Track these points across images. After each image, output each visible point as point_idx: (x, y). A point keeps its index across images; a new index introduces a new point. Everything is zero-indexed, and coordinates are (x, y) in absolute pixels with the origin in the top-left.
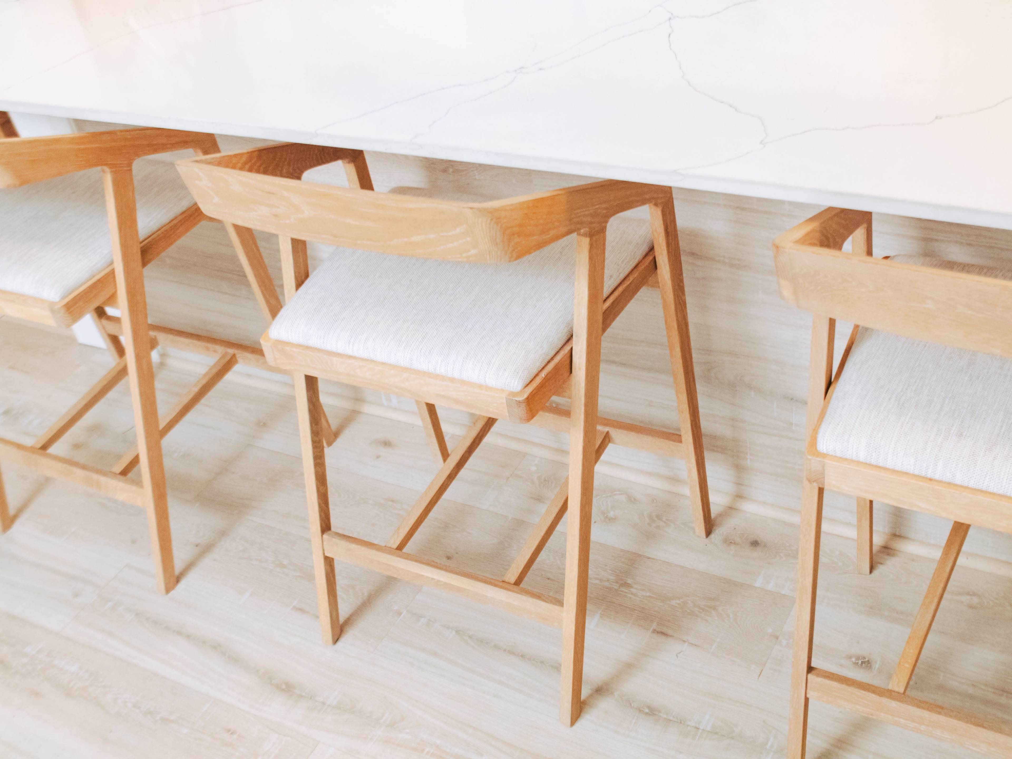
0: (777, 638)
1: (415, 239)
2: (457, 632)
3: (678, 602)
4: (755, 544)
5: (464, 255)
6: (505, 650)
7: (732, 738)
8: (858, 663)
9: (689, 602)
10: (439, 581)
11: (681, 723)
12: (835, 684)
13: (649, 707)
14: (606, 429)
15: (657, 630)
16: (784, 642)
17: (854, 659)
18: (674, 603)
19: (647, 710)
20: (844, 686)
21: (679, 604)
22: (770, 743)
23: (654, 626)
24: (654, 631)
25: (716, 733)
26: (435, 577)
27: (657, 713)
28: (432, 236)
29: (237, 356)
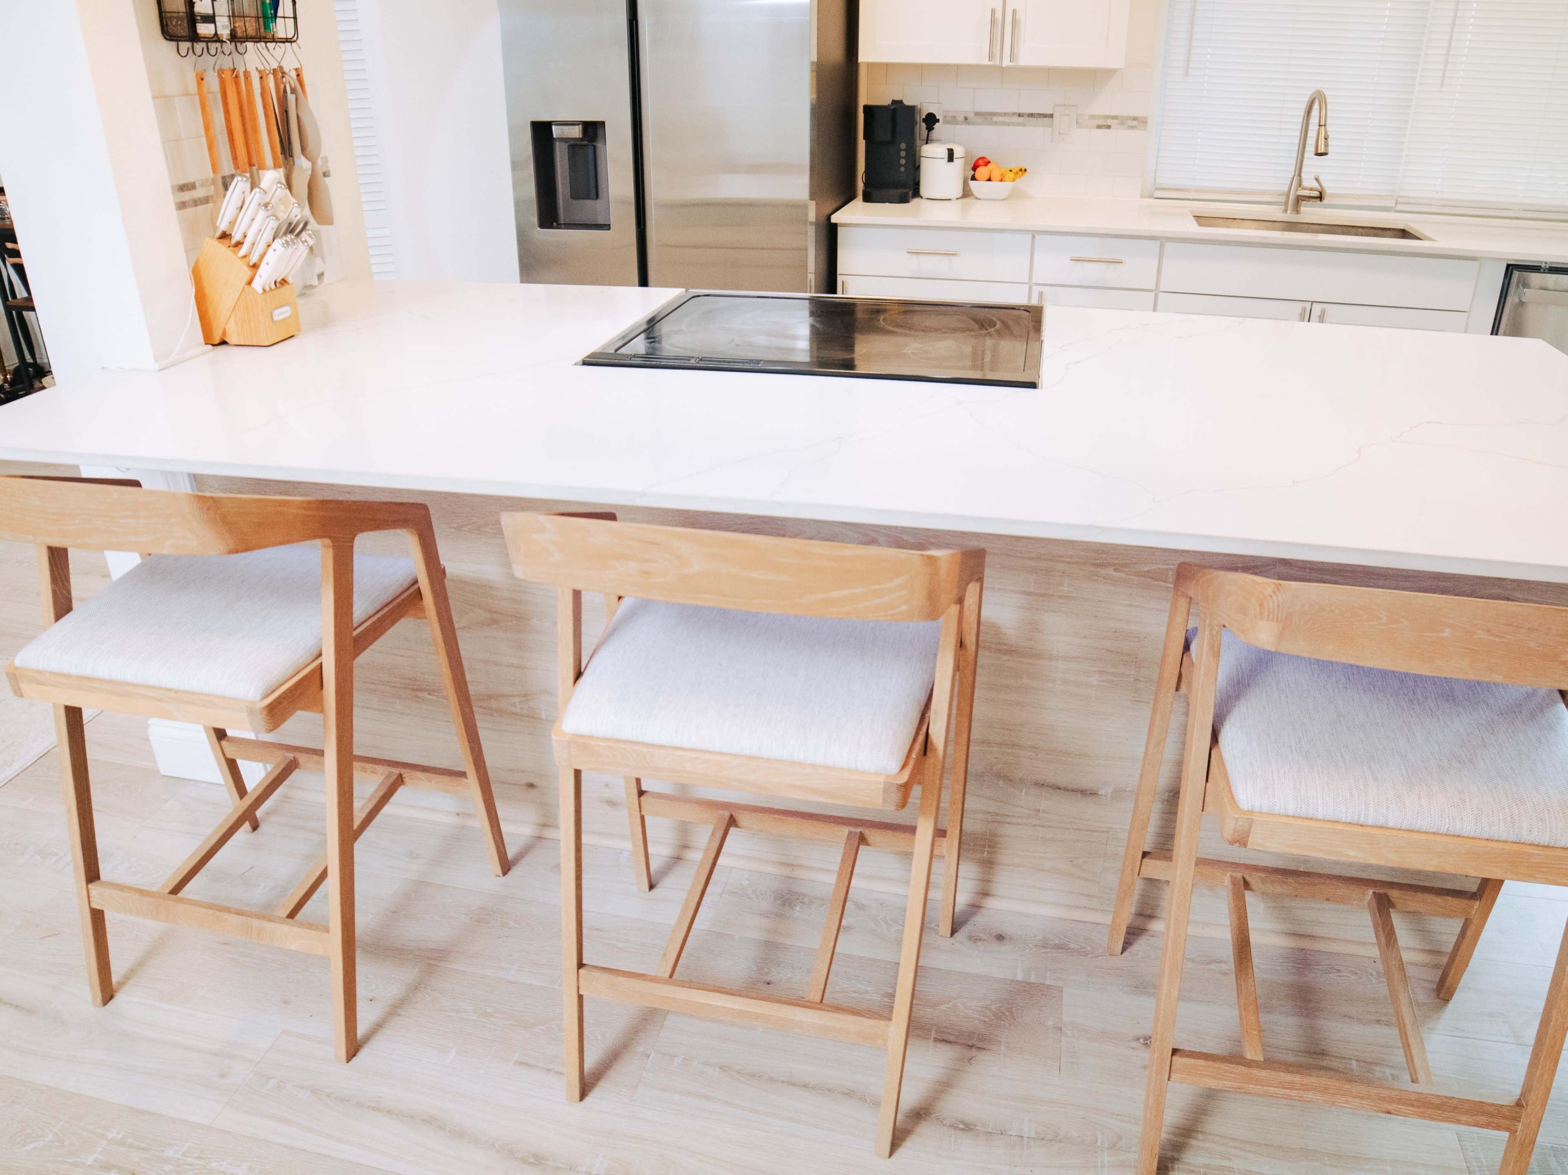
0: (1060, 1029)
1: (835, 594)
2: (722, 1068)
3: (948, 1006)
4: (1000, 938)
5: (889, 613)
6: (783, 1082)
7: (1061, 1141)
8: (1147, 1043)
9: (959, 1004)
10: (732, 1009)
11: (1002, 1134)
12: (1200, 1062)
13: (962, 1122)
14: (859, 830)
15: (939, 1038)
16: (1069, 1033)
17: (1142, 1040)
18: (943, 1007)
19: (962, 1126)
20: (1210, 1063)
21: (949, 1008)
22: (1099, 1141)
23: (933, 1035)
24: (936, 1040)
25: (1043, 1139)
26: (726, 1005)
27: (972, 1127)
28: (859, 590)
29: (403, 776)
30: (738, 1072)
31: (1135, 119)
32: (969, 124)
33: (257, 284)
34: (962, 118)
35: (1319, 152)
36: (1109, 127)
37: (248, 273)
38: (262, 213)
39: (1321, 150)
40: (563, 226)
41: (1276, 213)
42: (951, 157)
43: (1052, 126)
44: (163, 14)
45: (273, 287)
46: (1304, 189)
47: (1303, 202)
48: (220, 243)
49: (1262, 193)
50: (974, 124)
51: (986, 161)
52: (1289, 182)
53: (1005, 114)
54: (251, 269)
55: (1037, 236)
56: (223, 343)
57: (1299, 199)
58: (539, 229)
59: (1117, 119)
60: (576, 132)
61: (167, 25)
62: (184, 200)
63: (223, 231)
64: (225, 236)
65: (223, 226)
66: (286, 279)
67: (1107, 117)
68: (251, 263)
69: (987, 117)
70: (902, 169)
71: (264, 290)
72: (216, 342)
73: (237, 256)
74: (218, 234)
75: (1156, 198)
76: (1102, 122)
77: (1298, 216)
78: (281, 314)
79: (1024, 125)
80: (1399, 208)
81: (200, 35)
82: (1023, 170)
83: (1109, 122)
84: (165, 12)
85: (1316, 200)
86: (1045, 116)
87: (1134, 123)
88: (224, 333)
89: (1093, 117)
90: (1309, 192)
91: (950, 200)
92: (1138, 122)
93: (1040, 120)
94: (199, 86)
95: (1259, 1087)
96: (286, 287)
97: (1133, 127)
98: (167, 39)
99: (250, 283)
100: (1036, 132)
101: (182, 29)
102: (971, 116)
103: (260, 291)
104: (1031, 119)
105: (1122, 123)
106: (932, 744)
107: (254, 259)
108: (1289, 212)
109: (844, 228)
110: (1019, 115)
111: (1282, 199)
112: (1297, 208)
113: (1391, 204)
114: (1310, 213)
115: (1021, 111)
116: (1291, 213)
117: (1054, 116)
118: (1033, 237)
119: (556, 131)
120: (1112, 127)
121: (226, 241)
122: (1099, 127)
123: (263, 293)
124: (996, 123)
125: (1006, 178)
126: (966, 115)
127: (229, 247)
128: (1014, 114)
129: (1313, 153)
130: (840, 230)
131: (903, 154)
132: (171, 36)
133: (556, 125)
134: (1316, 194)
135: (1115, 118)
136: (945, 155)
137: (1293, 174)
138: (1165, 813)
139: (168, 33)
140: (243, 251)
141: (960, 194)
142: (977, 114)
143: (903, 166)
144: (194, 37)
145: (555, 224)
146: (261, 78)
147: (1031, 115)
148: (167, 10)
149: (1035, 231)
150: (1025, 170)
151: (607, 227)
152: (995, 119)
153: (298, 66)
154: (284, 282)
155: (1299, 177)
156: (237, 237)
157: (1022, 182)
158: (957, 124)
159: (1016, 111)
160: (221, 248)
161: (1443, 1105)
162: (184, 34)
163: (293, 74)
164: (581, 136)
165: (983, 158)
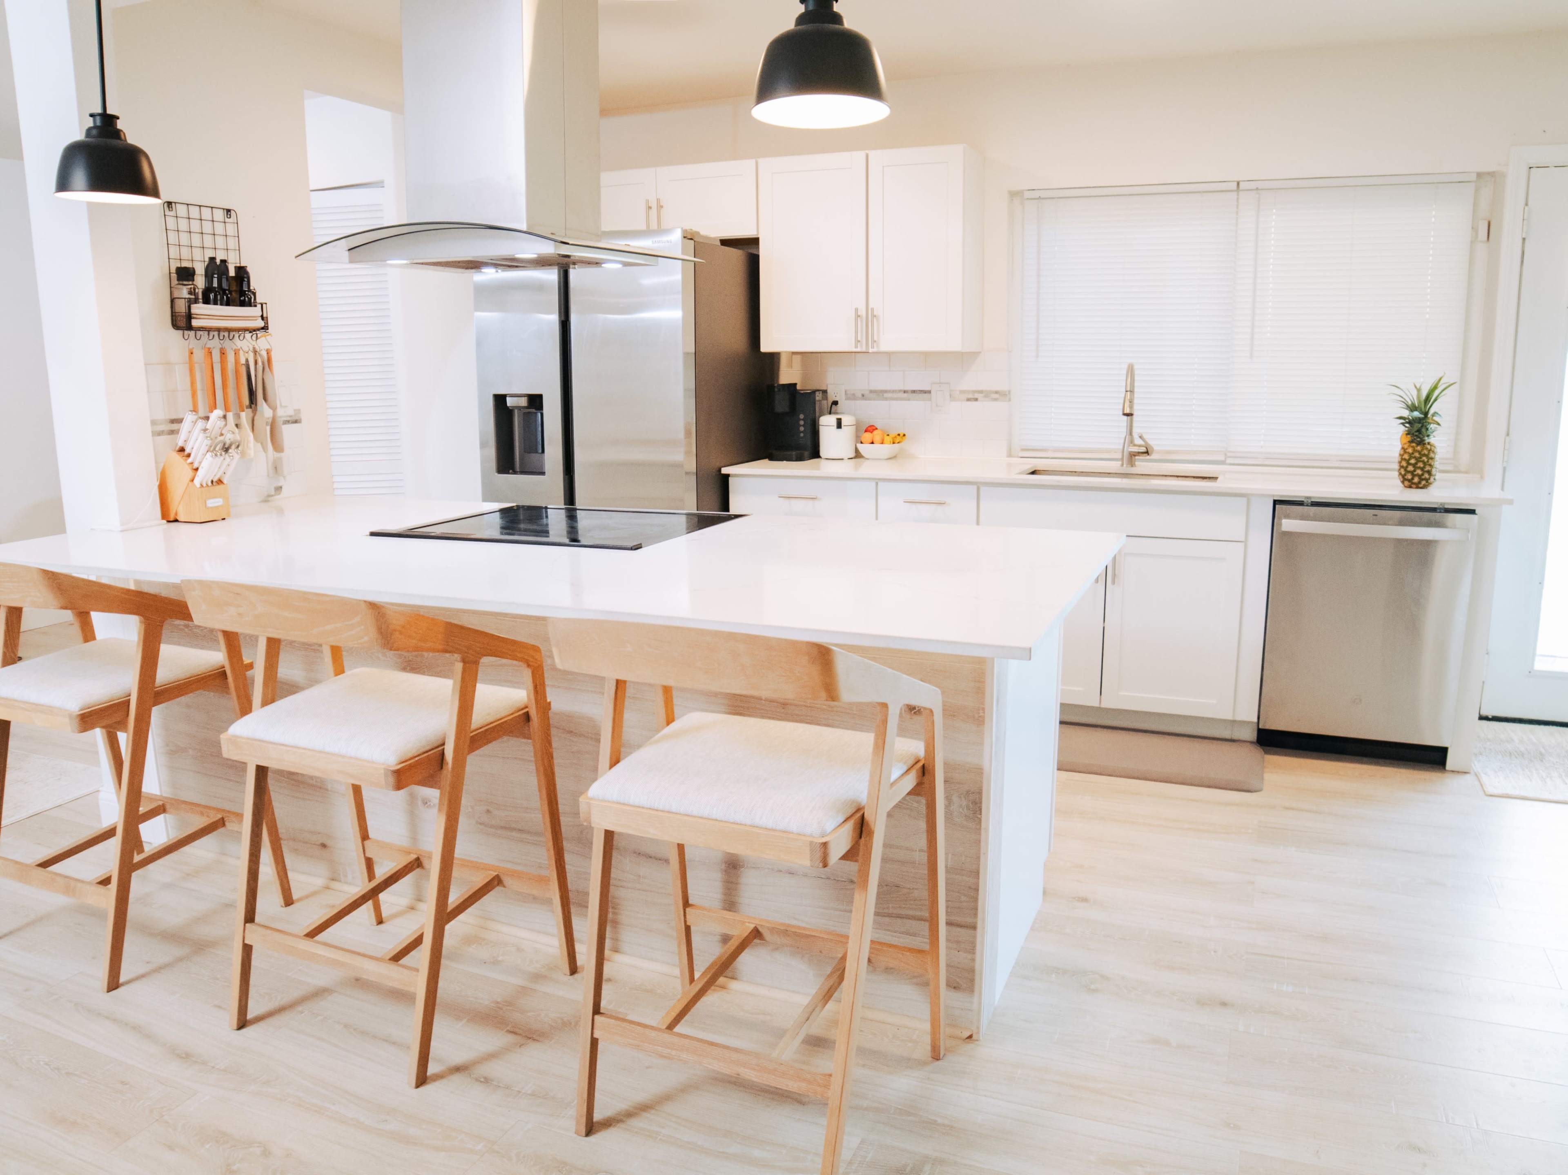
2: (345, 1026)
3: (533, 1013)
9: (542, 1014)
12: (612, 1021)
15: (511, 1030)
18: (529, 1014)
20: (619, 1023)
21: (534, 1015)
24: (508, 1031)
29: (225, 819)
30: (355, 1030)
31: (996, 392)
32: (866, 400)
33: (197, 482)
34: (860, 396)
35: (1125, 412)
36: (976, 400)
37: (190, 473)
38: (202, 435)
39: (1127, 411)
40: (518, 473)
41: (1115, 466)
42: (839, 425)
43: (930, 400)
44: (174, 314)
45: (210, 484)
46: (1135, 445)
47: (1137, 457)
48: (178, 454)
49: (1108, 451)
50: (869, 399)
51: (874, 428)
52: (1122, 441)
53: (894, 391)
54: (194, 471)
55: (879, 484)
56: (176, 521)
57: (1133, 455)
58: (496, 474)
59: (982, 393)
60: (523, 402)
61: (176, 320)
62: (173, 429)
63: (180, 447)
64: (182, 450)
65: (180, 444)
66: (222, 480)
67: (974, 392)
68: (194, 468)
69: (880, 394)
70: (802, 435)
71: (202, 486)
72: (171, 520)
73: (186, 462)
74: (177, 448)
75: (1021, 457)
76: (971, 396)
77: (1134, 468)
78: (212, 503)
79: (909, 400)
80: (1229, 461)
81: (194, 327)
82: (902, 435)
83: (976, 396)
84: (175, 312)
85: (1145, 455)
86: (925, 392)
87: (996, 396)
88: (176, 514)
89: (962, 392)
90: (1138, 448)
91: (843, 459)
92: (1001, 395)
93: (921, 396)
94: (190, 358)
95: (651, 1046)
96: (221, 486)
97: (996, 400)
98: (174, 329)
99: (192, 480)
100: (916, 406)
101: (182, 323)
102: (867, 393)
103: (198, 485)
104: (914, 394)
105: (986, 396)
106: (446, 761)
107: (195, 466)
108: (1125, 466)
109: (736, 478)
110: (905, 392)
111: (1120, 456)
112: (1132, 462)
113: (1222, 458)
114: (1142, 465)
115: (906, 389)
116: (1127, 467)
117: (932, 392)
118: (877, 484)
119: (510, 402)
120: (979, 400)
121: (182, 453)
122: (968, 400)
123: (200, 488)
124: (886, 399)
125: (885, 441)
126: (863, 393)
127: (183, 457)
128: (900, 391)
129: (1121, 413)
130: (731, 480)
131: (802, 423)
132: (177, 327)
133: (510, 396)
134: (1143, 449)
135: (981, 392)
136: (835, 423)
137: (1125, 434)
138: (727, 882)
139: (175, 325)
140: (190, 460)
141: (853, 455)
142: (871, 392)
143: (802, 432)
144: (189, 327)
145: (511, 471)
146: (235, 354)
147: (914, 392)
148: (176, 311)
149: (879, 479)
150: (904, 435)
151: (543, 473)
152: (886, 395)
153: (269, 347)
154: (220, 482)
155: (1130, 436)
156: (187, 451)
157: (905, 444)
158: (856, 400)
159: (902, 388)
160: (178, 458)
161: (776, 1071)
162: (184, 326)
163: (264, 353)
164: (526, 405)
165: (873, 426)
